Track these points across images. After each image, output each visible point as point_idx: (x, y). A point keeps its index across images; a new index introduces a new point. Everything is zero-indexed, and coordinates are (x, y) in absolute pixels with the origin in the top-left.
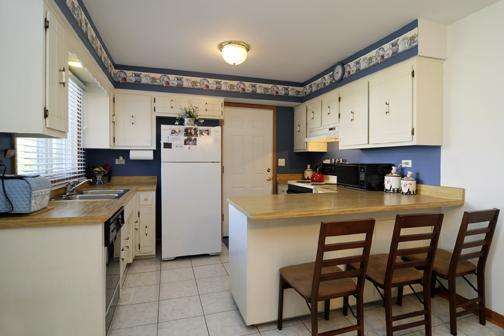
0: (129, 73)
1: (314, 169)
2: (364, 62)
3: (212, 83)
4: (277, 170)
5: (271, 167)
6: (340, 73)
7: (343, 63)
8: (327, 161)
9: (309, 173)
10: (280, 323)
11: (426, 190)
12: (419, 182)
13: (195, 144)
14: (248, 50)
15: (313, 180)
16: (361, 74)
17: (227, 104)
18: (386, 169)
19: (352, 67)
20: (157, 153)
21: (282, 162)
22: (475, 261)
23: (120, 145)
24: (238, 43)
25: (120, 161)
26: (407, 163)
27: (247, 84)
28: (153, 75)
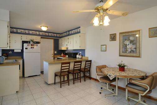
0: (14, 29)
1: (63, 54)
2: (72, 32)
3: (38, 33)
4: (55, 54)
5: (53, 53)
6: (68, 33)
7: (69, 31)
8: (66, 52)
9: (62, 55)
10: (55, 83)
11: (83, 57)
12: (82, 56)
13: (34, 48)
14: (47, 28)
15: (63, 57)
16: (72, 34)
17: (41, 38)
18: (77, 54)
19: (70, 32)
20: (22, 50)
21: (56, 52)
22: (89, 69)
23: (11, 48)
24: (45, 26)
25: (11, 52)
26: (80, 52)
27: (47, 33)
28: (21, 30)
